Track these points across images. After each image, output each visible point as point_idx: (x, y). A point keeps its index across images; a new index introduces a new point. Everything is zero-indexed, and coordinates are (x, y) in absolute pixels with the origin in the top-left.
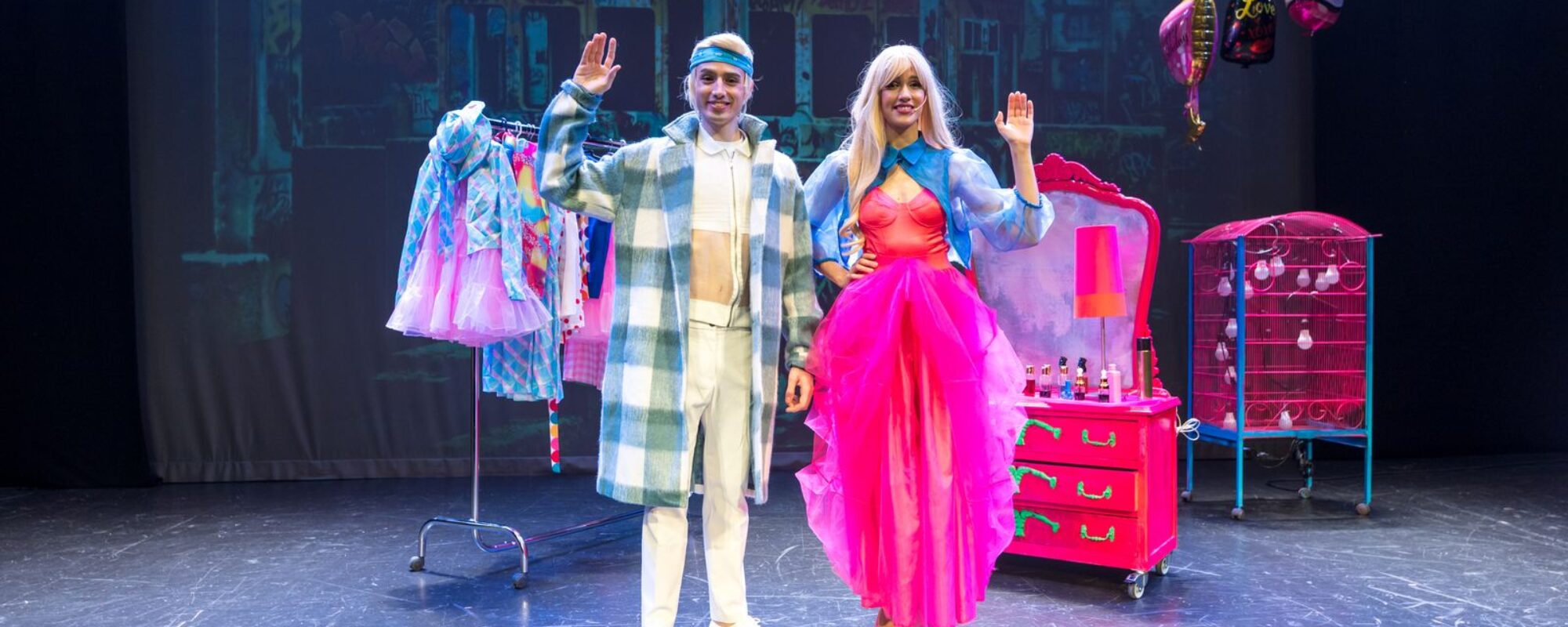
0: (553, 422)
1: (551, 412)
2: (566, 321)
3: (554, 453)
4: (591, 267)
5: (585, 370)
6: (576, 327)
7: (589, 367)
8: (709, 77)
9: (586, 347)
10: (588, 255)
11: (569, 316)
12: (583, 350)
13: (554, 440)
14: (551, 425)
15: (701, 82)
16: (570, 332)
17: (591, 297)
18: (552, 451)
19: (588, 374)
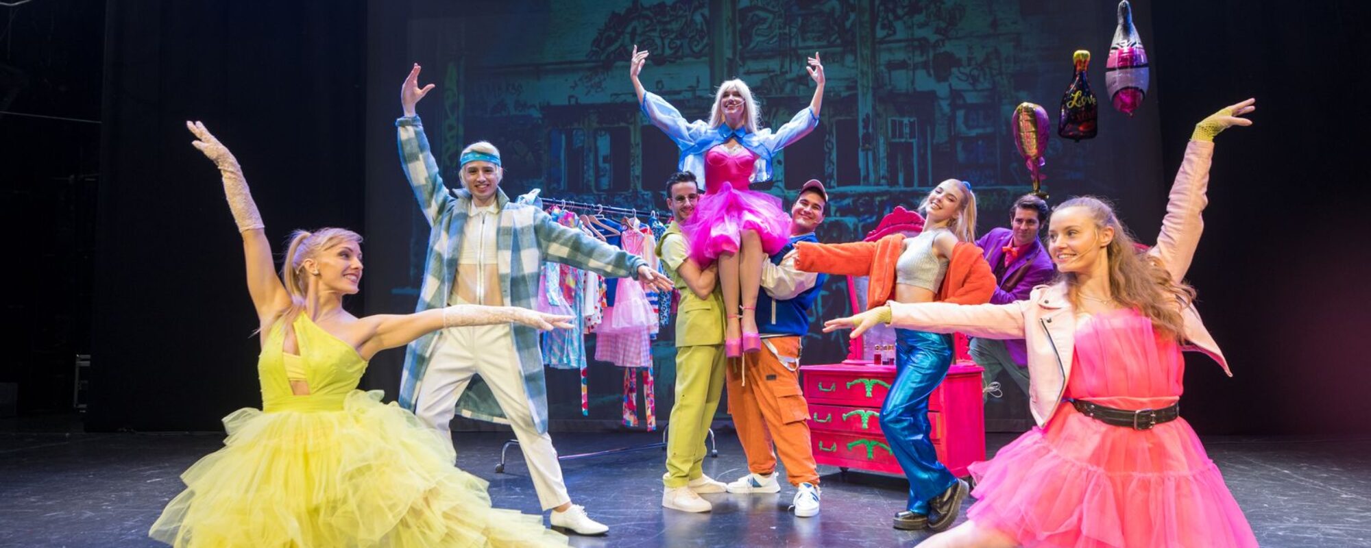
0: (584, 384)
1: (582, 377)
2: (589, 320)
3: (585, 403)
4: (608, 287)
5: (609, 354)
6: (595, 323)
7: (611, 351)
8: (474, 171)
9: (609, 338)
10: (605, 280)
11: (591, 316)
12: (608, 341)
13: (584, 395)
14: (583, 385)
15: (469, 174)
16: (592, 327)
17: (608, 305)
18: (583, 402)
19: (611, 356)
